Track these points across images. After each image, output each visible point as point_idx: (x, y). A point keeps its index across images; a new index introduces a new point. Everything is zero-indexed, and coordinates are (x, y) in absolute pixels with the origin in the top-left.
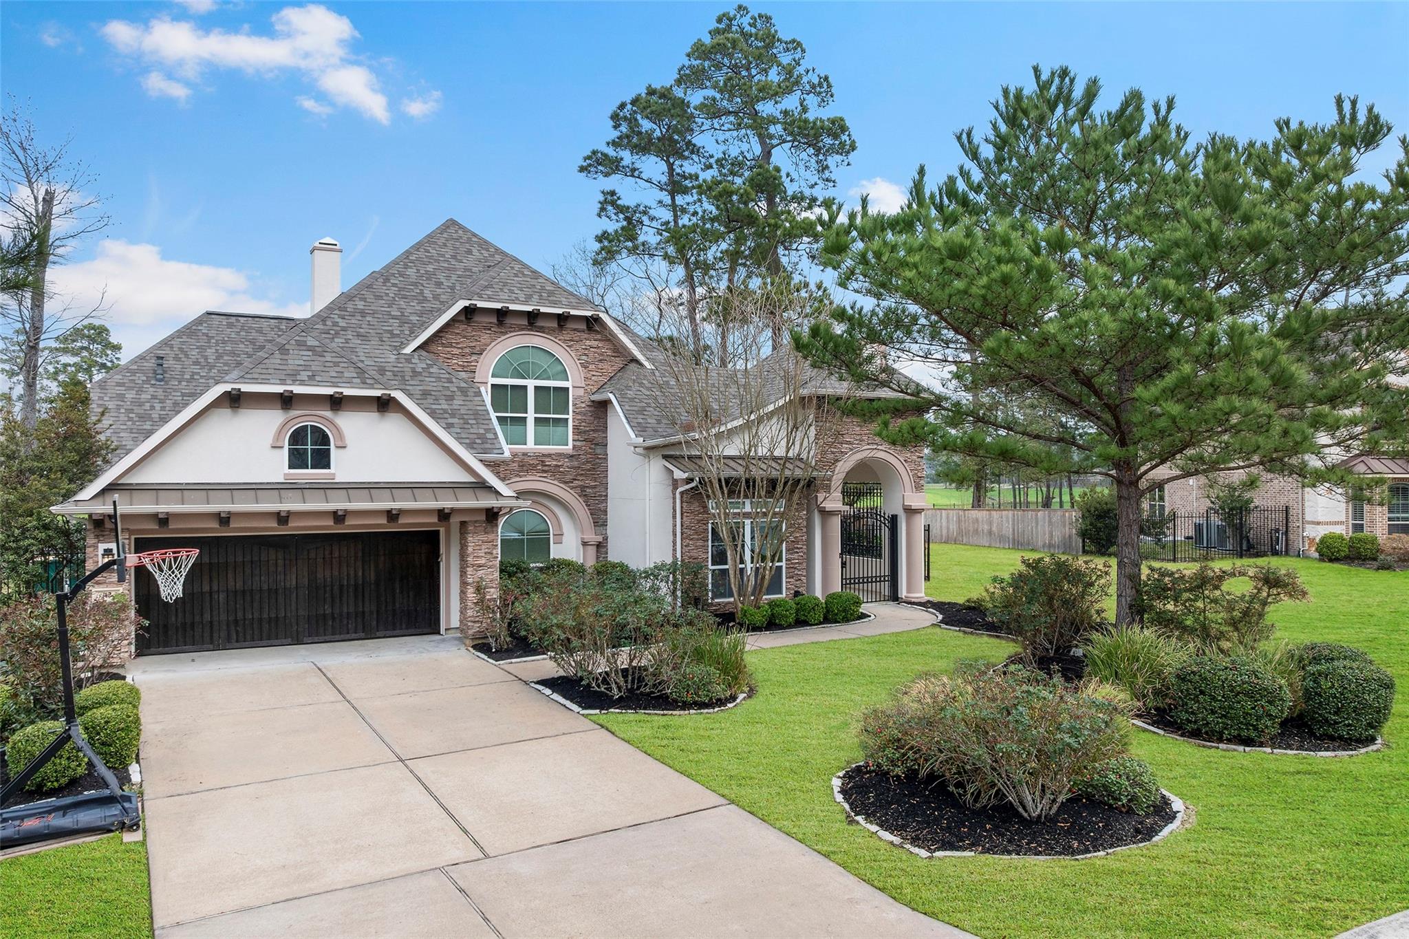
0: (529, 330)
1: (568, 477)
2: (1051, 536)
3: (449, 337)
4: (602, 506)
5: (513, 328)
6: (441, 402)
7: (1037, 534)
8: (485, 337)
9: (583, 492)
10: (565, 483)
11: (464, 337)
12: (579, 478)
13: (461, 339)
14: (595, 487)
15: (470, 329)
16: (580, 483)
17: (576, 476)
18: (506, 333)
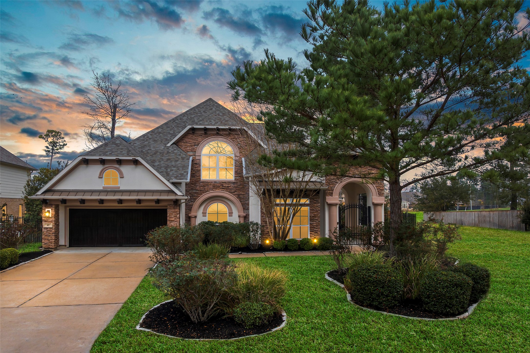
0: (217, 135)
1: (233, 191)
2: (513, 223)
3: (186, 139)
4: (247, 202)
5: (210, 135)
6: (173, 162)
7: (507, 222)
8: (200, 139)
9: (239, 197)
10: (231, 193)
11: (192, 139)
12: (237, 191)
13: (190, 140)
14: (244, 195)
15: (194, 136)
16: (237, 193)
17: (236, 190)
18: (208, 137)
